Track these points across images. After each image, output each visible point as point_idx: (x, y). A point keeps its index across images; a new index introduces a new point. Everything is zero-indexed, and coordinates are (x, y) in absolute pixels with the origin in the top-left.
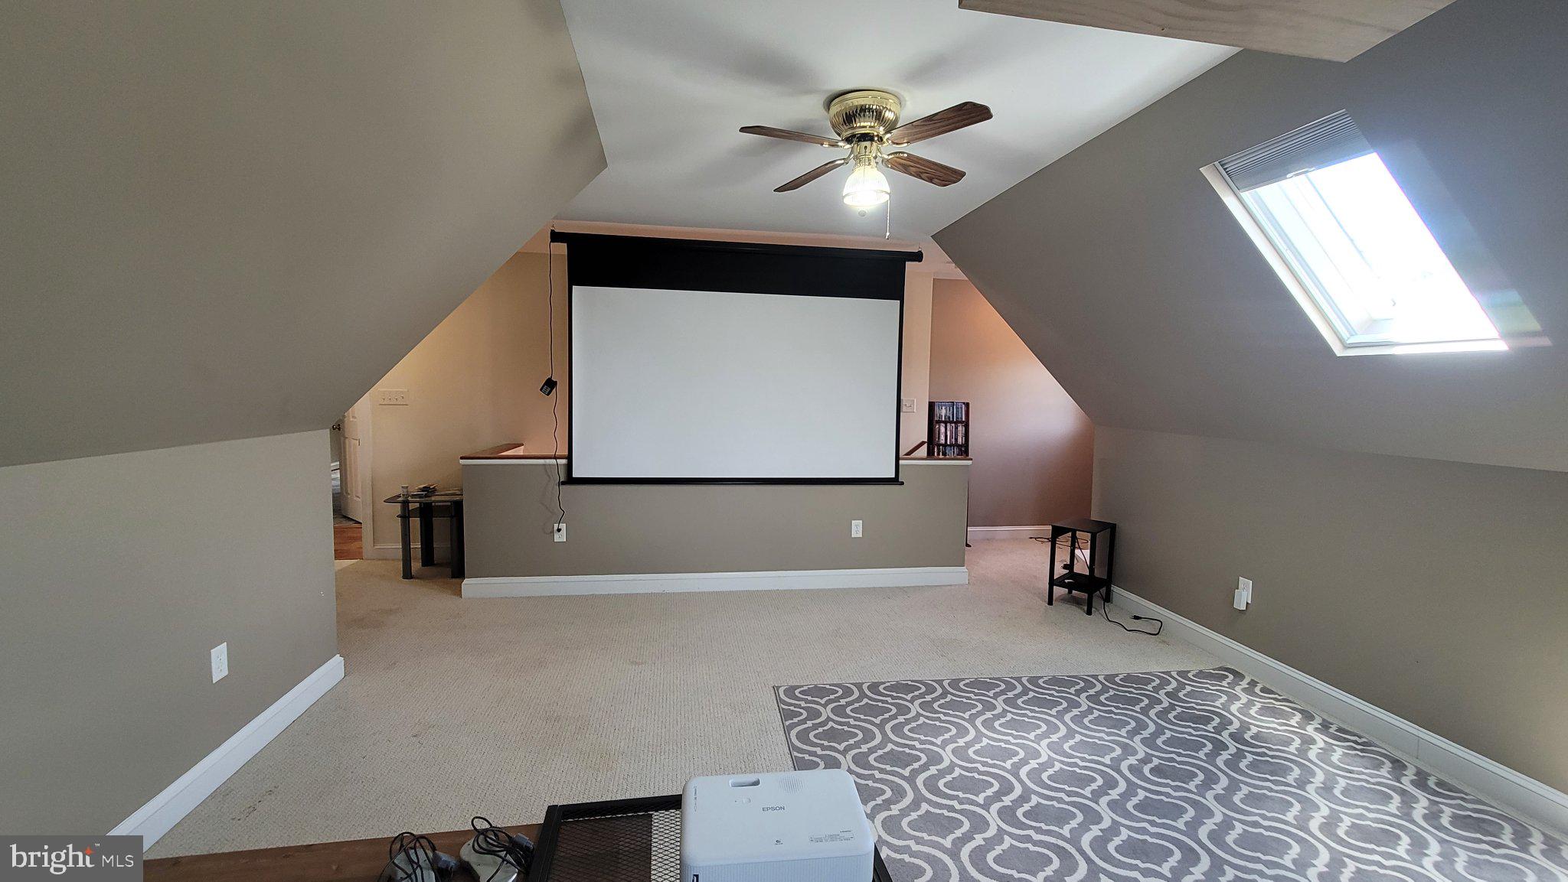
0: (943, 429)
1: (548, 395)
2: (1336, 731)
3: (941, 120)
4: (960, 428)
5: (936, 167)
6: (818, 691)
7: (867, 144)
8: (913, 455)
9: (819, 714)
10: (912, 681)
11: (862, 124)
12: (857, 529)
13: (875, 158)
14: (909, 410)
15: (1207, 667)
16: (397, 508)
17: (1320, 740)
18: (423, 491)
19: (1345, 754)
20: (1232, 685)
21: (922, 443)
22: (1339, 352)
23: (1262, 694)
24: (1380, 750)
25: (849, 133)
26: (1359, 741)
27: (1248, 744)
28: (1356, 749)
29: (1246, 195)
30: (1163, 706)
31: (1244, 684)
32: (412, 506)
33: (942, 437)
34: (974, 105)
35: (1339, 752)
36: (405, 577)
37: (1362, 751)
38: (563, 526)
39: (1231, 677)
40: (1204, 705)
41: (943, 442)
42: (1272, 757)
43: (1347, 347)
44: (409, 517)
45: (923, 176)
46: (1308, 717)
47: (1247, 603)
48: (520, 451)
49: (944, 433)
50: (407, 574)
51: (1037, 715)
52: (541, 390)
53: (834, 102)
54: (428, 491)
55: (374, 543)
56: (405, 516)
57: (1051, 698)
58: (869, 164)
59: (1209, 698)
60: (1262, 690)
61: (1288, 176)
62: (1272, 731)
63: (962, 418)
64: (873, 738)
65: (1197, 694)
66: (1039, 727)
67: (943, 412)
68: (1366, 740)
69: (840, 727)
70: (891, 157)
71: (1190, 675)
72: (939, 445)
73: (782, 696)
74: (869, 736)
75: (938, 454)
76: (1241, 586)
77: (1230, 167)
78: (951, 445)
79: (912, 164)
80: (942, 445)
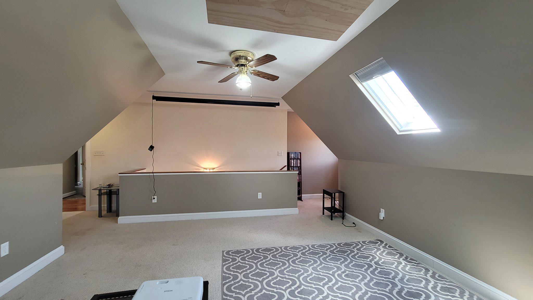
0: (292, 161)
1: (151, 151)
2: (409, 260)
3: (262, 60)
4: (298, 161)
5: (268, 75)
6: (238, 252)
7: (243, 67)
8: (282, 170)
9: (236, 260)
10: (271, 247)
11: (242, 61)
12: (260, 196)
13: (246, 72)
14: (280, 155)
15: (372, 240)
16: (97, 192)
17: (404, 263)
18: (108, 186)
19: (411, 267)
20: (379, 246)
21: (285, 166)
22: (398, 133)
23: (388, 248)
24: (422, 265)
25: (237, 63)
26: (416, 263)
27: (380, 265)
28: (415, 265)
29: (364, 84)
30: (355, 253)
31: (383, 245)
32: (102, 191)
33: (292, 164)
34: (270, 55)
35: (409, 266)
36: (99, 217)
37: (416, 266)
38: (156, 197)
39: (380, 242)
40: (368, 252)
41: (293, 166)
42: (386, 269)
43: (400, 131)
44: (101, 195)
45: (265, 77)
46: (401, 255)
47: (383, 217)
48: (144, 171)
49: (293, 163)
50: (100, 215)
51: (312, 258)
52: (149, 149)
53: (232, 53)
54: (109, 186)
55: (90, 205)
56: (100, 195)
57: (317, 252)
58: (244, 74)
59: (371, 250)
60: (389, 247)
61: (374, 78)
62: (389, 260)
63: (299, 158)
64: (253, 267)
65: (367, 249)
66: (311, 262)
67: (292, 156)
68: (418, 262)
69: (242, 264)
70: (252, 71)
71: (366, 242)
72: (291, 167)
73: (225, 254)
74: (251, 267)
75: (291, 170)
76: (381, 211)
77: (359, 75)
78: (295, 167)
79: (260, 74)
80: (292, 167)
